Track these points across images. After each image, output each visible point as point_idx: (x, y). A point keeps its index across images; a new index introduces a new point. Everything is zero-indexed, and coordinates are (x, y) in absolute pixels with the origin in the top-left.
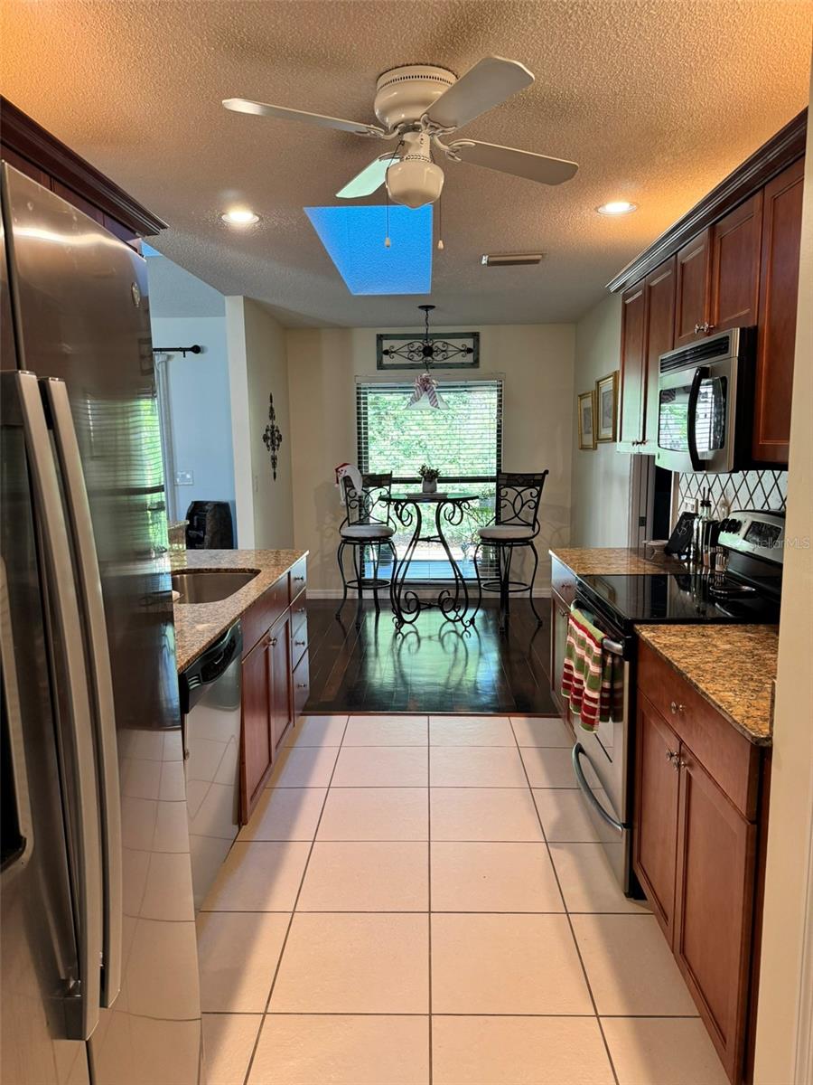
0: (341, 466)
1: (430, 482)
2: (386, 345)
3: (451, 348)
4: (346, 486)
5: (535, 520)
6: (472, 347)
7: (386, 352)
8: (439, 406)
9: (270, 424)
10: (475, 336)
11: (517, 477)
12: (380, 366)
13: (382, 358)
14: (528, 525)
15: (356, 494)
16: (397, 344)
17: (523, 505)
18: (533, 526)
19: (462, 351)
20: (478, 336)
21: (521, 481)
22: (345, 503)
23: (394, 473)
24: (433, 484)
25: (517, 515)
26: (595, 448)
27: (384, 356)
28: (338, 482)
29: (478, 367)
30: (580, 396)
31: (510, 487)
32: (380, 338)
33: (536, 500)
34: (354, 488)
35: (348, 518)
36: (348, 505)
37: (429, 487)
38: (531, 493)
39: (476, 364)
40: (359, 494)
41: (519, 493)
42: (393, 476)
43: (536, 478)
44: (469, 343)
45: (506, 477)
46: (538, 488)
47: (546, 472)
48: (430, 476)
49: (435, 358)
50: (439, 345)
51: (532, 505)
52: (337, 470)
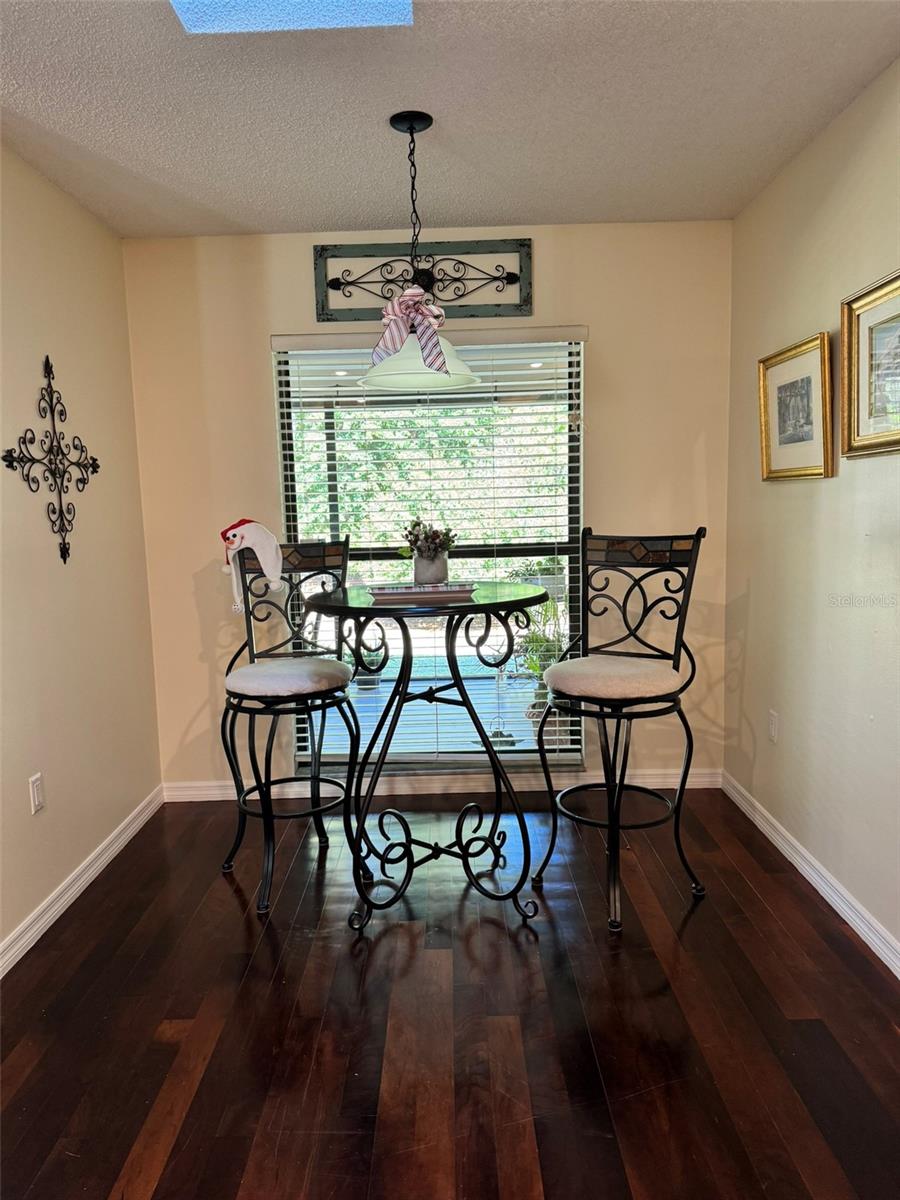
0: (234, 527)
1: (432, 559)
2: (335, 268)
3: (472, 273)
4: (243, 572)
5: (680, 644)
6: (516, 271)
7: (336, 284)
8: (448, 366)
9: (41, 426)
10: (523, 247)
11: (629, 546)
12: (324, 314)
13: (326, 296)
14: (664, 656)
15: (267, 586)
16: (358, 266)
17: (647, 610)
18: (675, 659)
19: (496, 279)
20: (529, 246)
21: (640, 552)
22: (241, 607)
23: (352, 539)
24: (438, 562)
25: (633, 633)
26: (830, 470)
27: (332, 293)
28: (228, 563)
29: (530, 313)
30: (763, 361)
31: (614, 567)
32: (322, 253)
33: (679, 597)
34: (262, 574)
35: (249, 643)
36: (249, 613)
37: (431, 570)
38: (667, 582)
39: (525, 306)
40: (273, 586)
41: (637, 582)
42: (351, 546)
43: (677, 546)
44: (511, 262)
45: (603, 545)
46: (685, 570)
47: (701, 532)
48: (432, 546)
49: (439, 295)
50: (448, 267)
51: (670, 608)
52: (224, 534)
